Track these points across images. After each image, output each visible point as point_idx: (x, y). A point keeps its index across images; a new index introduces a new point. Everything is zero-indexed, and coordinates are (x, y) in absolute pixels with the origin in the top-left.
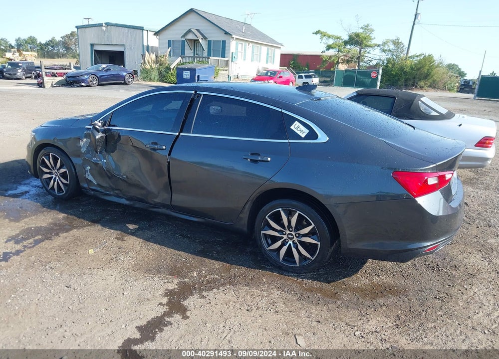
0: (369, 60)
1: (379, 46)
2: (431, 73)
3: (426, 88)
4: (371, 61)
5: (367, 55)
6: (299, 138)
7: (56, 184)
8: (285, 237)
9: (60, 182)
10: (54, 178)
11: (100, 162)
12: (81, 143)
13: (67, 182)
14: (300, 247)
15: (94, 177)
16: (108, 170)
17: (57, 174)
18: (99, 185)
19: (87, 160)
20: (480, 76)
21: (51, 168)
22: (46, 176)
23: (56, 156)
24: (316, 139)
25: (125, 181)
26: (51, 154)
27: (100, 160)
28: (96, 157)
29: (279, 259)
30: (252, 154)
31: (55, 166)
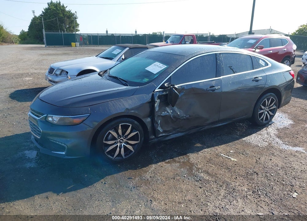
6: (264, 66)
7: (122, 149)
8: (265, 111)
9: (128, 146)
10: (119, 145)
11: (168, 114)
12: (156, 105)
13: (137, 142)
14: (270, 112)
15: (162, 127)
16: (174, 117)
17: (123, 140)
18: (164, 132)
19: (159, 116)
20: (44, 33)
21: (117, 138)
22: (111, 148)
23: (127, 124)
24: (268, 65)
25: (187, 119)
26: (120, 125)
27: (168, 112)
28: (165, 110)
29: (263, 122)
30: (255, 78)
31: (124, 133)
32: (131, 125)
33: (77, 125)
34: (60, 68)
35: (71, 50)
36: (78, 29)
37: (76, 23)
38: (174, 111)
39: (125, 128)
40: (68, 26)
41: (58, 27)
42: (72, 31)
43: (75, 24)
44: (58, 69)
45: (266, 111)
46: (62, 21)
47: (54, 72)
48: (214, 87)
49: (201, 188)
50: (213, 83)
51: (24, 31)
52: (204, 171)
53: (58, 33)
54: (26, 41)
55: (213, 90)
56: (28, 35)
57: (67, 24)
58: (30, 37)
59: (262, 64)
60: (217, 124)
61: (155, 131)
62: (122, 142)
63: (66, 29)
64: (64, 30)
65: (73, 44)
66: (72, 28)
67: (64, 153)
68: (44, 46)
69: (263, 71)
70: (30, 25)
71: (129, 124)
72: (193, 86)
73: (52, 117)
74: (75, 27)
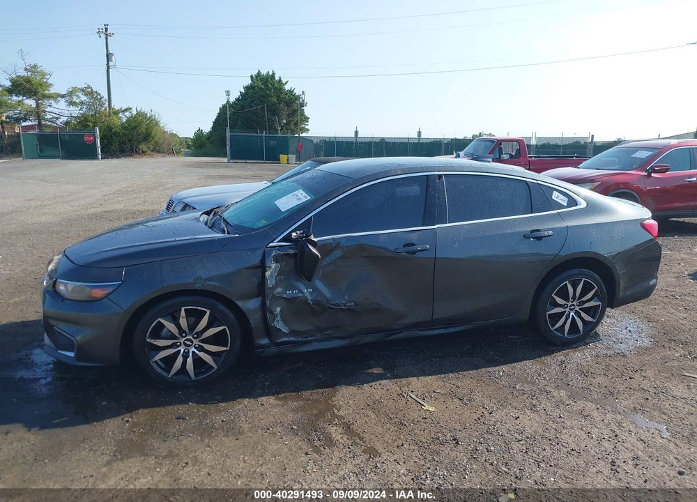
0: (54, 117)
1: (63, 96)
2: (151, 133)
3: (149, 152)
4: (57, 119)
5: (48, 109)
6: (563, 207)
7: (190, 360)
8: (567, 310)
9: (202, 355)
10: (182, 352)
11: (301, 295)
12: (268, 274)
13: (224, 349)
14: (583, 314)
15: (286, 322)
16: (316, 302)
17: (192, 341)
18: (293, 333)
19: (277, 298)
20: (228, 134)
21: (177, 335)
22: (163, 354)
23: (199, 308)
24: (576, 205)
25: (350, 310)
26: (183, 309)
27: (300, 291)
28: (293, 288)
29: (564, 335)
30: (532, 231)
31: (192, 327)
32: (208, 312)
33: (97, 301)
34: (184, 200)
35: (273, 170)
36: (307, 127)
37: (302, 114)
38: (316, 290)
39: (195, 316)
40: (285, 121)
41: (265, 122)
42: (293, 132)
43: (299, 117)
44: (180, 201)
45: (572, 310)
46: (274, 111)
47: (172, 208)
48: (413, 245)
49: (307, 454)
50: (413, 238)
51: (202, 131)
52: (343, 423)
53: (256, 135)
54: (203, 150)
55: (414, 253)
56: (208, 139)
57: (285, 116)
58: (212, 143)
59: (560, 202)
60: (434, 329)
61: (269, 331)
62: (189, 346)
63: (282, 126)
64: (277, 130)
65: (283, 157)
66: (292, 126)
67: (72, 354)
68: (225, 160)
69: (560, 217)
70: (216, 120)
71: (205, 310)
72: (362, 242)
73: (65, 285)
74: (299, 124)
